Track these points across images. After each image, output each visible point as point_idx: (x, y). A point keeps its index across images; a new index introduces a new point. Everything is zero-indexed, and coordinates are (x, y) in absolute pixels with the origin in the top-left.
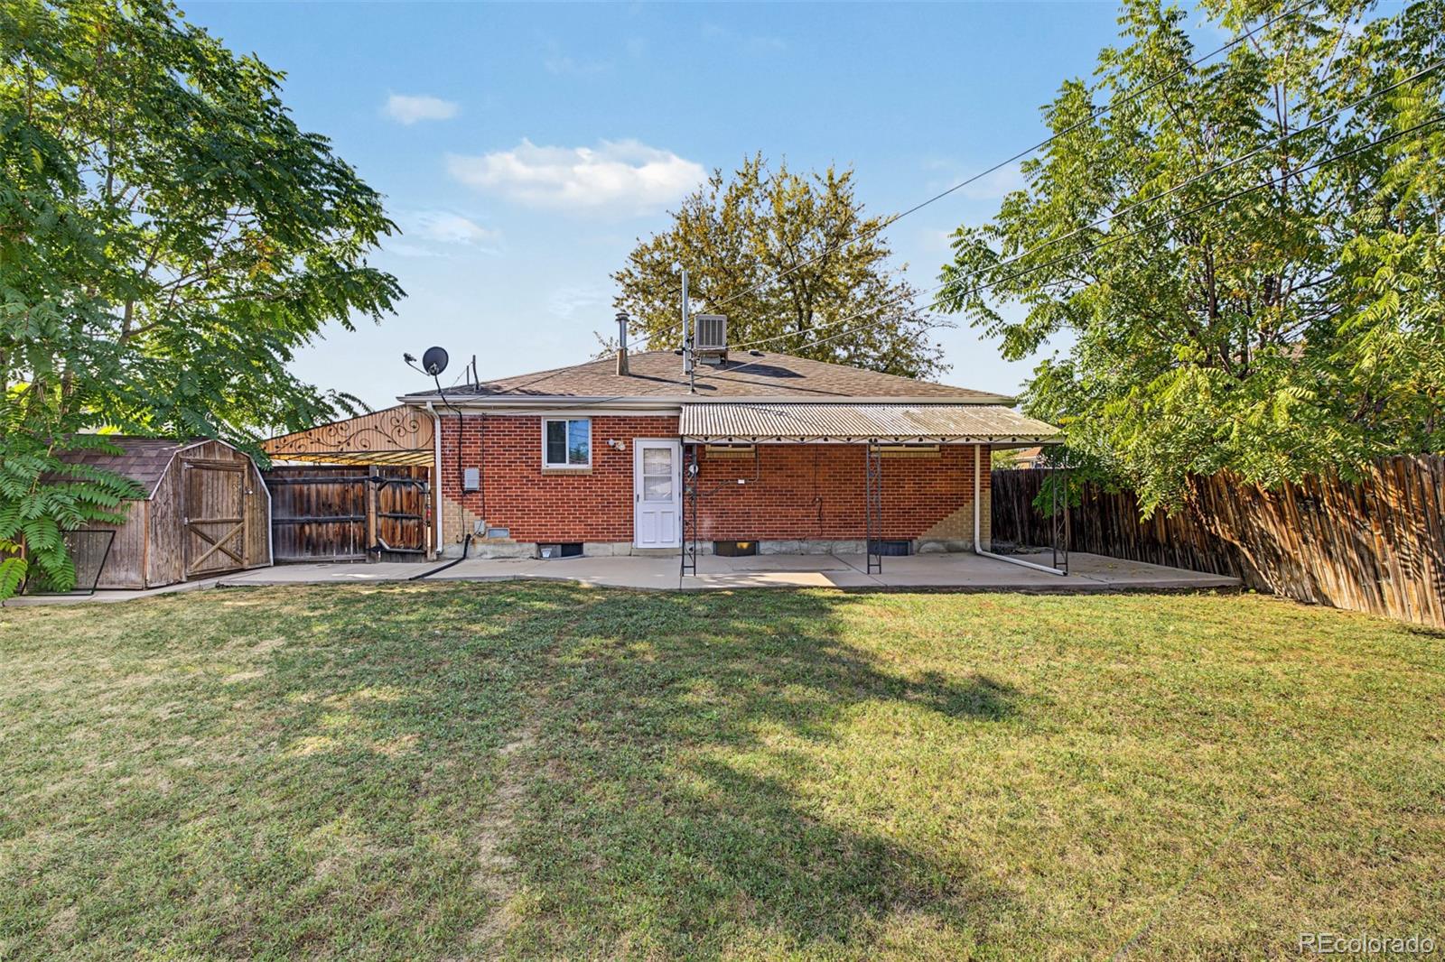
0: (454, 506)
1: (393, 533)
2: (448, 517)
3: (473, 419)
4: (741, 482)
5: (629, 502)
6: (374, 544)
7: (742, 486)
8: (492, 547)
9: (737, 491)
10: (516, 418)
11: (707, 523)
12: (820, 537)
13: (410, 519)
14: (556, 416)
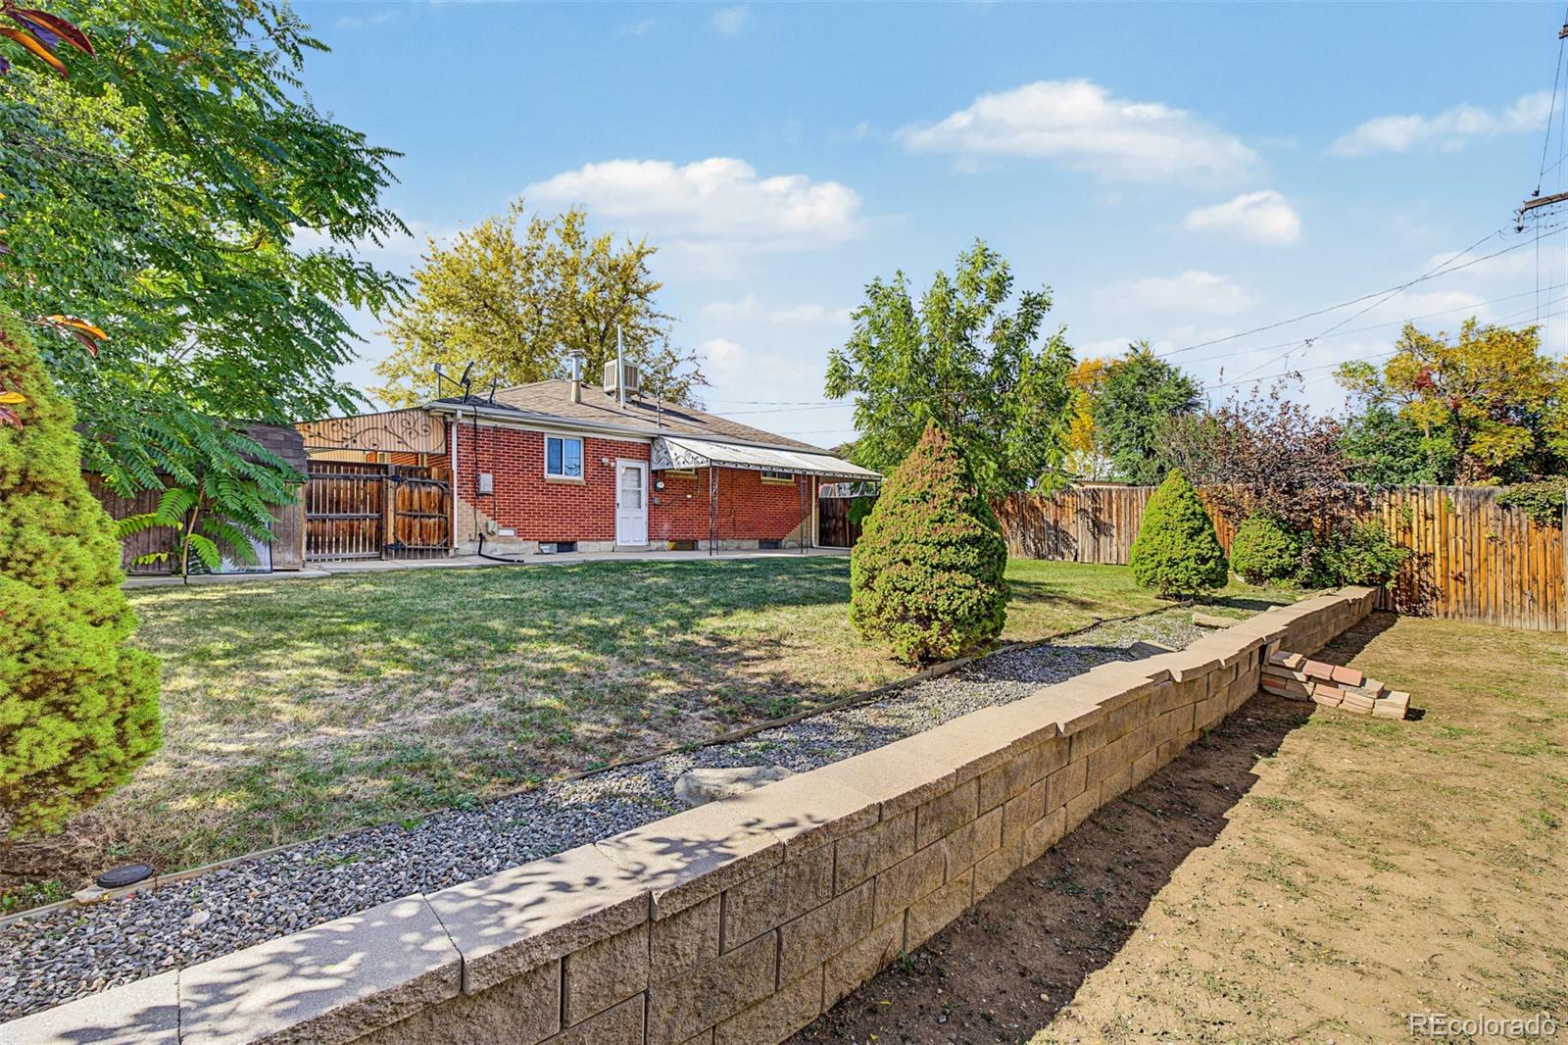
0: (468, 508)
1: (410, 532)
2: (463, 515)
3: (487, 429)
4: (689, 496)
5: (611, 509)
6: (391, 541)
7: (689, 500)
8: (501, 545)
9: (685, 503)
10: (524, 432)
11: (666, 527)
12: (733, 538)
13: (430, 517)
14: (556, 434)
